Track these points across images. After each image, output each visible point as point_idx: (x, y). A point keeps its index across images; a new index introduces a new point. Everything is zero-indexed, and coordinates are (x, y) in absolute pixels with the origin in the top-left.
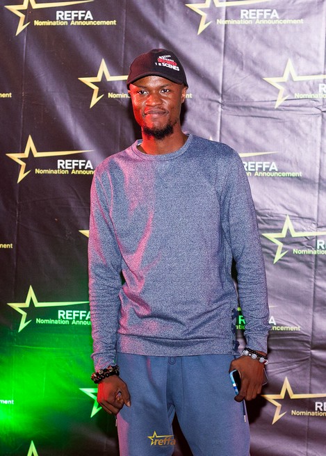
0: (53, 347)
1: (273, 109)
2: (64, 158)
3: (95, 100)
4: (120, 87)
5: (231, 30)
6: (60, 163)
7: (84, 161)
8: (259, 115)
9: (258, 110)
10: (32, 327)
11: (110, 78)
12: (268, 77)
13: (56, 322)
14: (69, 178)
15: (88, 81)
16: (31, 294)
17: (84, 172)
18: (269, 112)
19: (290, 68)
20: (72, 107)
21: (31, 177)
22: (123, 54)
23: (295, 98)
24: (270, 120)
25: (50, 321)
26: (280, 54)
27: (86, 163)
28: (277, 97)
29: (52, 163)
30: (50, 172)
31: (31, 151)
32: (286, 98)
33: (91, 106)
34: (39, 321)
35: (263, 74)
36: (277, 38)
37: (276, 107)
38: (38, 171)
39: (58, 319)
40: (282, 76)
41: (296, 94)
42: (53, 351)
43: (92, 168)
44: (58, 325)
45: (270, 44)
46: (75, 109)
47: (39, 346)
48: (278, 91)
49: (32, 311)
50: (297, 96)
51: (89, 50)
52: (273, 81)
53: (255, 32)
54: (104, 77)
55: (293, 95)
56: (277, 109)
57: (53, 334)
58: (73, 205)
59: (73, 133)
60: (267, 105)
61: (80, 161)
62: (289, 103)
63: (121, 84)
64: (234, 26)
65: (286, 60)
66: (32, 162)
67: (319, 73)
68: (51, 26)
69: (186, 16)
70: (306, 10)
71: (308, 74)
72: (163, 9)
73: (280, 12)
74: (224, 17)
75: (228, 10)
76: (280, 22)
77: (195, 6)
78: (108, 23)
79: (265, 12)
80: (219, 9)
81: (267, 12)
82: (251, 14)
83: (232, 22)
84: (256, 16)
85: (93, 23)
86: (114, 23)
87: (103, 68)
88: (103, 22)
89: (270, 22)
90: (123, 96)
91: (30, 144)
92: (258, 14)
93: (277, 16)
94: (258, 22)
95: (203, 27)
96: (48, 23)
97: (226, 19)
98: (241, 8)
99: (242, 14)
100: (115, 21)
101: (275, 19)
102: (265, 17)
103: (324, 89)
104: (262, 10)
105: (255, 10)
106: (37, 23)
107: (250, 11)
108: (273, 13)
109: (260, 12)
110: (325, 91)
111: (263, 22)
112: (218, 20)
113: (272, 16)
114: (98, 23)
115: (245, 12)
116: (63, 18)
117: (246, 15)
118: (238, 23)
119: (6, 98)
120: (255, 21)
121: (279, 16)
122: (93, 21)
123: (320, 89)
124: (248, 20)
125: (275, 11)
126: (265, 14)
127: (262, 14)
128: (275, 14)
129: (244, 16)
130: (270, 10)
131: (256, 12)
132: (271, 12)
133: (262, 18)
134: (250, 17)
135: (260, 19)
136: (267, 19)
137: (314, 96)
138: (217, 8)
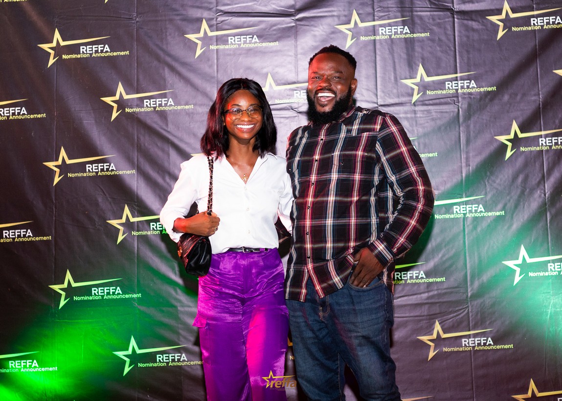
0: (89, 319)
2: (92, 163)
3: (115, 115)
4: (135, 104)
5: (220, 53)
6: (88, 167)
7: (108, 164)
10: (70, 304)
11: (126, 97)
13: (91, 298)
14: (96, 178)
15: (108, 100)
16: (69, 276)
17: (108, 173)
19: (270, 80)
20: (96, 122)
21: (65, 180)
22: (136, 76)
23: (276, 103)
25: (86, 298)
27: (109, 166)
29: (82, 167)
30: (80, 175)
31: (63, 159)
33: (112, 120)
34: (75, 298)
38: (70, 175)
39: (92, 296)
40: (264, 86)
42: (89, 323)
43: (115, 169)
44: (92, 300)
46: (98, 123)
47: (77, 319)
49: (70, 291)
50: (277, 101)
51: (106, 75)
53: (240, 54)
54: (121, 96)
55: (274, 101)
57: (89, 309)
58: (100, 200)
59: (98, 143)
61: (105, 164)
64: (224, 49)
65: (267, 74)
66: (64, 168)
67: (294, 83)
68: (76, 59)
69: (185, 44)
70: (279, 35)
71: (285, 84)
72: (166, 40)
73: (259, 37)
74: (215, 43)
75: (218, 38)
76: (260, 45)
77: (192, 37)
78: (122, 53)
79: (248, 38)
80: (212, 37)
81: (249, 38)
82: (236, 40)
83: (221, 47)
84: (240, 41)
85: (111, 54)
86: (127, 53)
87: (120, 89)
88: (119, 53)
89: (252, 46)
90: (137, 110)
91: (63, 153)
92: (242, 40)
93: (257, 40)
94: (242, 46)
95: (199, 52)
96: (74, 56)
97: (217, 45)
98: (228, 35)
99: (230, 40)
100: (128, 52)
101: (256, 42)
102: (248, 42)
103: (298, 95)
104: (245, 37)
105: (239, 37)
106: (64, 57)
107: (236, 37)
108: (254, 38)
109: (244, 38)
110: (299, 97)
111: (247, 46)
112: (211, 46)
113: (254, 40)
114: (115, 54)
115: (232, 39)
116: (86, 51)
117: (232, 41)
118: (227, 47)
119: (42, 118)
120: (239, 45)
121: (259, 40)
122: (110, 52)
123: (295, 95)
124: (235, 44)
125: (255, 36)
126: (248, 39)
127: (245, 39)
128: (255, 38)
129: (231, 42)
130: (251, 36)
131: (240, 38)
132: (252, 38)
133: (245, 42)
134: (236, 42)
135: (244, 44)
136: (250, 43)
137: (291, 101)
138: (210, 37)
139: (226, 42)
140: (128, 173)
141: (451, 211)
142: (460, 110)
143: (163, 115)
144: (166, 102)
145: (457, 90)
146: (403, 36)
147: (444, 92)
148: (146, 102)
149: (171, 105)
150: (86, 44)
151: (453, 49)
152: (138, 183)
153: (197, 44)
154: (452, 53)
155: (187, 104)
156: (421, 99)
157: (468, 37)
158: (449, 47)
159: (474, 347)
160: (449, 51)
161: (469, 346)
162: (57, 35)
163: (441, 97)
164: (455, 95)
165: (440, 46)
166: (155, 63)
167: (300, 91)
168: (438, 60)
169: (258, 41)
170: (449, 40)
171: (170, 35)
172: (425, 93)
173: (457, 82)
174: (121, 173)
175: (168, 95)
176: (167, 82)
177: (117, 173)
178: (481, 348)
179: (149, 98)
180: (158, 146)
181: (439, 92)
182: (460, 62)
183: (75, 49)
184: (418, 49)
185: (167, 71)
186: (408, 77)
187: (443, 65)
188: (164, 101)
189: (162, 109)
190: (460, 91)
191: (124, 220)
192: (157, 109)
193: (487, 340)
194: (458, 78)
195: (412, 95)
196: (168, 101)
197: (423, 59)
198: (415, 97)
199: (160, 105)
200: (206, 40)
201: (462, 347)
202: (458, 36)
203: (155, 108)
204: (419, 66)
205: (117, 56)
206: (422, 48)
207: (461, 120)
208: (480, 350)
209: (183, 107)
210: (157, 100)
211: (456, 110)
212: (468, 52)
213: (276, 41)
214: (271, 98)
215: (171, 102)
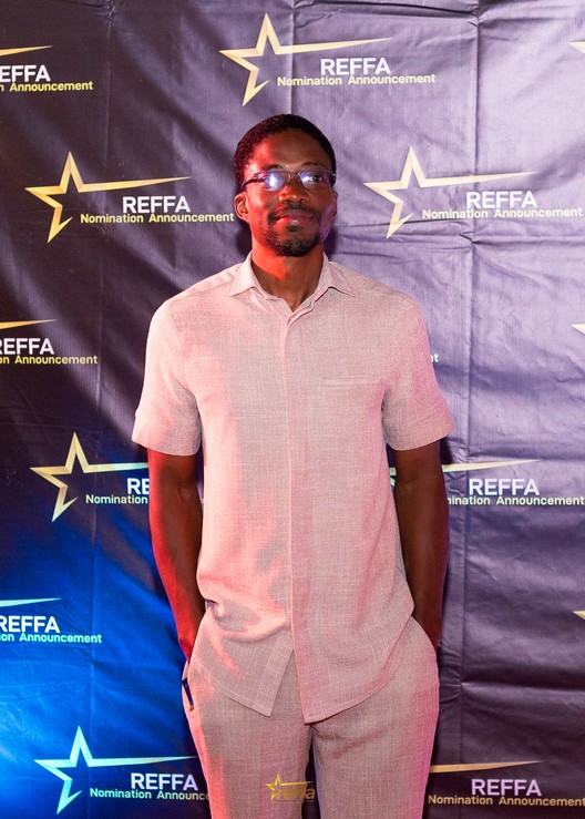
1: (383, 240)
2: (2, 334)
3: (56, 228)
4: (102, 204)
5: (303, 96)
7: (38, 340)
8: (357, 250)
9: (355, 242)
11: (83, 188)
12: (372, 181)
15: (43, 193)
17: (38, 360)
18: (377, 245)
19: (413, 163)
20: (14, 242)
22: (106, 142)
23: (424, 218)
24: (378, 260)
26: (395, 138)
27: (41, 344)
32: (405, 219)
33: (50, 238)
35: (365, 175)
36: (387, 110)
37: (388, 236)
40: (399, 178)
41: (424, 212)
43: (52, 353)
45: (374, 121)
46: (19, 245)
48: (392, 206)
50: (427, 214)
51: (43, 136)
52: (383, 188)
53: (347, 100)
54: (72, 184)
55: (421, 213)
56: (391, 240)
59: (17, 288)
60: (372, 232)
61: (31, 340)
62: (413, 227)
63: (104, 198)
64: (309, 88)
65: (406, 153)
67: (467, 173)
69: (221, 71)
70: (440, 59)
71: (446, 175)
72: (179, 61)
73: (392, 62)
74: (290, 72)
75: (297, 59)
76: (393, 80)
77: (237, 55)
78: (78, 87)
79: (365, 63)
80: (282, 58)
81: (370, 63)
82: (339, 67)
83: (305, 82)
84: (348, 69)
85: (51, 88)
86: (89, 86)
87: (71, 168)
88: (70, 85)
89: (375, 81)
90: (107, 219)
92: (353, 67)
93: (387, 69)
94: (352, 81)
95: (251, 91)
97: (294, 77)
98: (320, 55)
99: (323, 68)
100: (91, 83)
101: (384, 74)
102: (366, 72)
103: (476, 201)
104: (360, 60)
105: (347, 60)
107: (339, 60)
108: (380, 64)
109: (356, 63)
110: (478, 206)
111: (363, 81)
112: (279, 79)
113: (379, 69)
114: (61, 87)
115: (328, 64)
117: (330, 68)
118: (317, 82)
120: (347, 78)
121: (391, 69)
122: (51, 83)
123: (470, 201)
124: (335, 77)
125: (383, 60)
126: (366, 66)
127: (360, 66)
128: (383, 65)
129: (327, 70)
130: (374, 59)
131: (348, 64)
132: (376, 63)
133: (359, 73)
134: (339, 73)
135: (356, 76)
136: (369, 76)
137: (461, 215)
138: (278, 56)
139: (315, 71)
140: (80, 361)
143: (164, 234)
144: (173, 204)
148: (127, 203)
149: (183, 212)
152: (102, 385)
153: (247, 72)
155: (220, 210)
166: (151, 114)
167: (481, 193)
169: (389, 72)
171: (188, 48)
174: (65, 360)
175: (179, 188)
177: (56, 361)
179: (135, 192)
185: (176, 129)
188: (167, 201)
189: (164, 219)
191: (68, 468)
192: (152, 218)
196: (176, 201)
199: (159, 211)
200: (270, 63)
203: (147, 216)
205: (67, 93)
209: (210, 216)
210: (153, 198)
213: (430, 75)
214: (413, 207)
215: (183, 203)
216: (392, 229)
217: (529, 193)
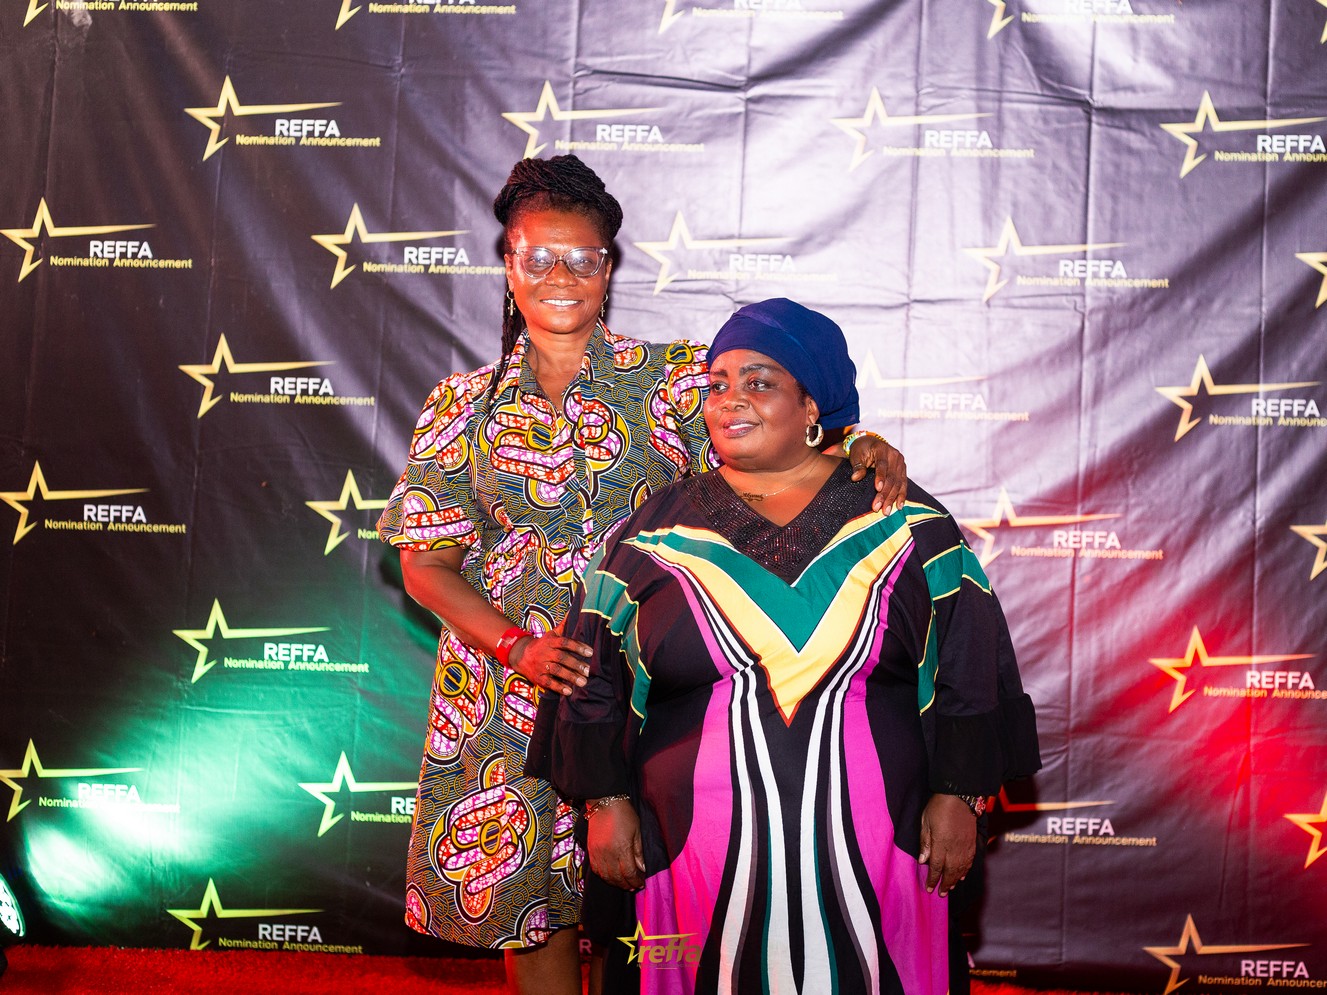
0: (254, 709)
1: (650, 297)
2: (283, 374)
3: (340, 274)
4: (385, 253)
6: (275, 383)
7: (318, 381)
8: (627, 306)
10: (218, 673)
11: (367, 238)
12: (643, 240)
13: (260, 665)
14: (291, 409)
15: (328, 241)
16: (217, 614)
17: (317, 400)
18: (644, 301)
19: (680, 226)
20: (299, 286)
21: (223, 408)
22: (391, 196)
23: (689, 277)
24: (645, 315)
25: (250, 664)
26: (664, 202)
27: (320, 384)
28: (657, 275)
29: (261, 382)
30: (257, 398)
31: (223, 363)
32: (673, 278)
33: (333, 286)
34: (229, 663)
35: (635, 235)
37: (655, 293)
38: (235, 397)
39: (263, 660)
40: (667, 239)
41: (690, 272)
42: (254, 717)
43: (331, 393)
44: (265, 670)
45: (645, 185)
46: (303, 290)
47: (228, 708)
48: (659, 265)
49: (217, 645)
50: (692, 274)
51: (330, 186)
52: (650, 247)
53: (620, 164)
54: (356, 234)
55: (686, 273)
56: (657, 297)
57: (255, 687)
58: (296, 455)
59: (300, 330)
60: (641, 288)
61: (312, 380)
62: (679, 286)
63: (387, 247)
64: (586, 152)
65: (675, 215)
66: (224, 381)
67: (731, 237)
68: (266, 147)
69: (503, 133)
70: (709, 129)
71: (711, 238)
72: (463, 121)
73: (665, 130)
74: (568, 136)
75: (575, 126)
76: (664, 148)
77: (519, 118)
78: (366, 142)
79: (639, 130)
81: (643, 131)
82: (614, 133)
83: (580, 146)
84: (623, 136)
85: (341, 142)
86: (376, 142)
87: (356, 219)
88: (358, 140)
89: (647, 148)
90: (389, 268)
91: (223, 349)
92: (627, 133)
93: (659, 137)
94: (626, 147)
95: (530, 153)
96: (260, 140)
97: (572, 140)
98: (597, 122)
99: (599, 133)
100: (378, 140)
101: (656, 142)
102: (639, 139)
103: (738, 264)
104: (633, 127)
105: (621, 127)
106: (241, 140)
107: (614, 127)
108: (653, 132)
109: (630, 130)
110: (740, 268)
111: (636, 147)
112: (557, 141)
113: (652, 137)
114: (350, 142)
115: (604, 130)
116: (287, 132)
117: (606, 134)
118: (592, 147)
119: (183, 270)
120: (621, 144)
121: (663, 137)
122: (340, 138)
123: (732, 263)
124: (610, 142)
125: (655, 129)
126: (640, 134)
127: (633, 133)
128: (656, 132)
129: (602, 136)
131: (623, 131)
132: (649, 131)
133: (633, 140)
134: (614, 138)
135: (630, 143)
136: (643, 143)
137: (722, 275)
138: (558, 122)
139: (591, 136)
140: (358, 402)
141: (1047, 541)
142: (1087, 324)
143: (442, 285)
144: (452, 256)
145: (1083, 280)
146: (976, 153)
147: (1055, 282)
148: (409, 253)
149: (462, 264)
150: (289, 116)
151: (1082, 188)
152: (379, 425)
154: (1079, 199)
155: (496, 264)
156: (1005, 294)
157: (1117, 166)
158: (1074, 184)
159: (1071, 837)
160: (1073, 195)
161: (1061, 835)
162: (228, 92)
163: (1046, 292)
164: (1078, 290)
165: (1056, 181)
166: (434, 170)
167: (743, 255)
168: (1048, 212)
169: (660, 140)
170: (1075, 168)
171: (472, 110)
172: (1011, 281)
173: (1083, 262)
174: (343, 401)
175: (459, 242)
176: (457, 213)
177: (335, 401)
178: (1088, 840)
179: (417, 244)
180: (427, 350)
181: (1045, 281)
182: (1096, 221)
183: (264, 125)
184: (1006, 184)
185: (458, 186)
186: (981, 244)
187: (1058, 222)
188: (447, 253)
189: (443, 270)
190: (1089, 283)
191: (342, 504)
192: (432, 269)
193: (1101, 824)
194: (1089, 255)
195: (985, 283)
196: (456, 254)
197: (1015, 205)
198: (991, 289)
199: (439, 262)
200: (549, 127)
201: (1046, 834)
202: (1098, 162)
203: (427, 267)
204: (1004, 221)
205: (354, 148)
206: (1016, 183)
207: (1087, 345)
208: (1084, 846)
209: (488, 269)
210: (434, 250)
211: (1078, 324)
212: (1114, 198)
213: (699, 142)
214: (679, 266)
215: (462, 256)
216: (659, 286)
217: (788, 258)
